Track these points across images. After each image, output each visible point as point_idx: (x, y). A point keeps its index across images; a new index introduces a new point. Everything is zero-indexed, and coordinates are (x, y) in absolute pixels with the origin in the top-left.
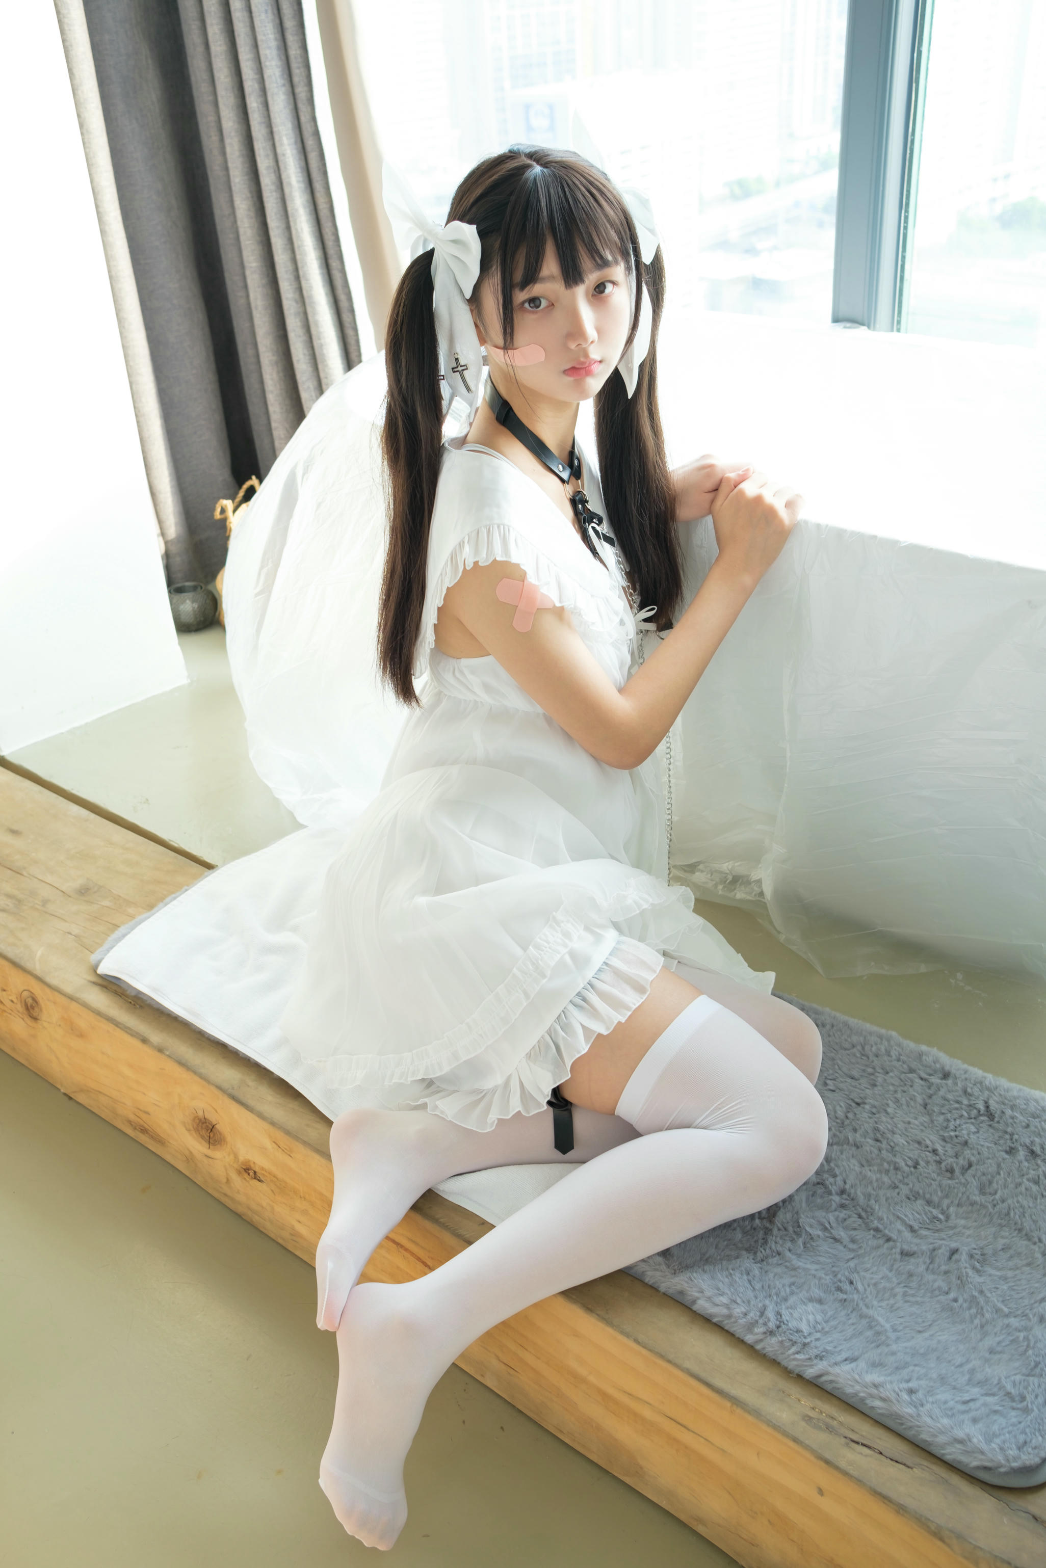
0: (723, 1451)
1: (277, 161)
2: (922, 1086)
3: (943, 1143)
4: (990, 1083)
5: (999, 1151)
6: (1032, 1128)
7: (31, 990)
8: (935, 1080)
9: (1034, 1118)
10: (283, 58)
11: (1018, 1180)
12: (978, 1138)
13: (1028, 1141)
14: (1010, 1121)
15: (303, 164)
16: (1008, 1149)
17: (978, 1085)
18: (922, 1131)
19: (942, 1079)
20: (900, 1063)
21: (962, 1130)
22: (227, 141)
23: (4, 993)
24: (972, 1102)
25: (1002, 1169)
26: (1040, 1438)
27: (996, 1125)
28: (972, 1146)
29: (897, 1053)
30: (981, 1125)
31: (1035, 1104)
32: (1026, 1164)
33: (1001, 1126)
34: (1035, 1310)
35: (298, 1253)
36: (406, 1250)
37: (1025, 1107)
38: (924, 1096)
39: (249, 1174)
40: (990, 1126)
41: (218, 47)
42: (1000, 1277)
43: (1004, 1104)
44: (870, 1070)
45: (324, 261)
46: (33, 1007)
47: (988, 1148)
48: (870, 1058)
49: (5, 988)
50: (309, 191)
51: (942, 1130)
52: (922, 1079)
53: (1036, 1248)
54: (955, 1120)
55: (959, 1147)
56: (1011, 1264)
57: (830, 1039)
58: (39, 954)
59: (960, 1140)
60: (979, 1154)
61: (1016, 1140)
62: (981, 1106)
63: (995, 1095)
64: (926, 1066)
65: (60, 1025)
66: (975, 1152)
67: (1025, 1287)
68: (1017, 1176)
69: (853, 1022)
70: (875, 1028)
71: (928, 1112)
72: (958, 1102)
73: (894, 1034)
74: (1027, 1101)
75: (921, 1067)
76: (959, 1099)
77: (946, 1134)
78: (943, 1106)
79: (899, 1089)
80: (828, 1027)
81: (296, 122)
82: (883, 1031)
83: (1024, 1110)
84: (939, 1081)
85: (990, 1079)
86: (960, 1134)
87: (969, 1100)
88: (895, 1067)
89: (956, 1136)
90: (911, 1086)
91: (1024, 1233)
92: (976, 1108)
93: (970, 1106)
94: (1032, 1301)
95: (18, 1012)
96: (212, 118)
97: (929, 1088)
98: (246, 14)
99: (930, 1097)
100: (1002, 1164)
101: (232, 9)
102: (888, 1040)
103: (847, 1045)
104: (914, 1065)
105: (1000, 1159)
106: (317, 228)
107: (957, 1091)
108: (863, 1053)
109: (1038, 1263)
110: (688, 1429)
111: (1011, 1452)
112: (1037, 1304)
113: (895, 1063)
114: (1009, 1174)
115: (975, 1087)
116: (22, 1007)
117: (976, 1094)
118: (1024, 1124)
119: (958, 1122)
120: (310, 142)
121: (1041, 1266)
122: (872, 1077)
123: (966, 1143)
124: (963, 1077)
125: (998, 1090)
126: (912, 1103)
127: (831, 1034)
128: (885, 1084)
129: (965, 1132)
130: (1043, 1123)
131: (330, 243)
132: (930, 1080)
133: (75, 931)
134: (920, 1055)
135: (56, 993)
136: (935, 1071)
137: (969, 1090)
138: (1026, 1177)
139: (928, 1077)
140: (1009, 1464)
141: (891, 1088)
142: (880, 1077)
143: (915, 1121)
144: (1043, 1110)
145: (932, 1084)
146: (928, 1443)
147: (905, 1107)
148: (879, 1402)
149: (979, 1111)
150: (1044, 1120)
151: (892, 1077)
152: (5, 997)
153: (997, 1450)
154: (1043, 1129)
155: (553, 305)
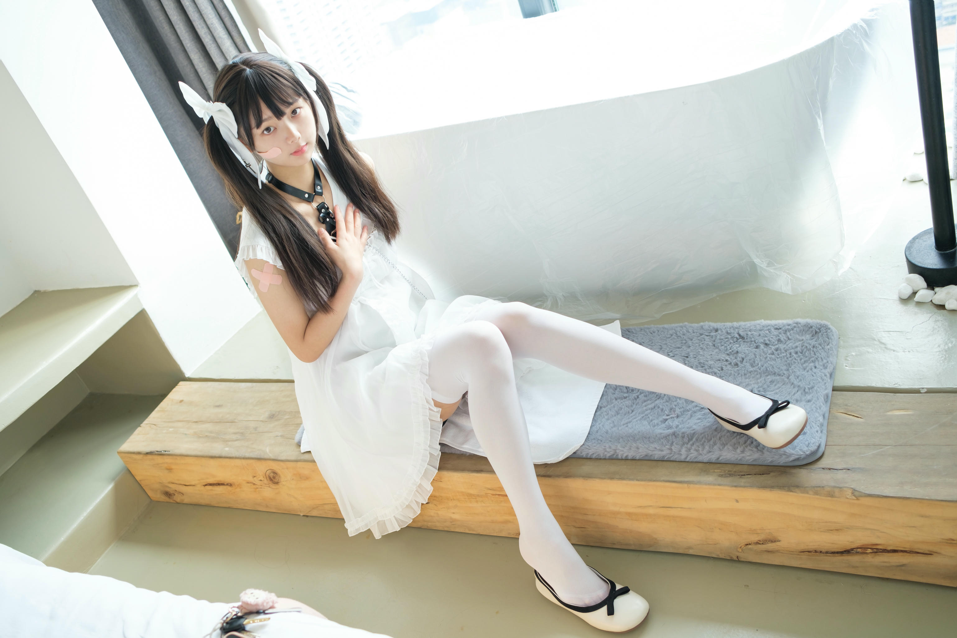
0: (690, 508)
2: (709, 338)
3: (728, 356)
4: (736, 325)
5: (752, 349)
6: (762, 335)
7: (272, 468)
8: (713, 334)
9: (760, 331)
11: (765, 356)
12: (741, 348)
13: (762, 341)
14: (752, 336)
16: (755, 347)
17: (732, 328)
18: (718, 355)
19: (715, 332)
20: (695, 333)
21: (733, 348)
23: (255, 478)
24: (732, 336)
25: (756, 355)
26: (814, 440)
27: (746, 340)
28: (740, 352)
29: (692, 330)
30: (740, 343)
31: (759, 326)
32: (765, 349)
33: (749, 340)
34: (793, 399)
37: (755, 328)
38: (712, 342)
40: (744, 342)
42: (774, 394)
43: (746, 331)
44: (684, 342)
46: (274, 477)
47: (747, 350)
48: (682, 336)
49: (255, 475)
50: (229, 37)
51: (725, 351)
52: (707, 336)
53: (784, 377)
54: (729, 345)
55: (735, 355)
56: (776, 387)
57: (660, 336)
58: (268, 450)
59: (735, 351)
60: (745, 353)
61: (757, 342)
62: (737, 336)
63: (740, 329)
64: (706, 330)
66: (743, 353)
67: (785, 393)
68: (764, 355)
69: (666, 326)
70: (677, 325)
71: (716, 347)
72: (726, 338)
73: (686, 323)
74: (755, 326)
75: (704, 331)
76: (727, 337)
77: (728, 352)
78: (721, 342)
79: (701, 344)
80: (656, 332)
82: (681, 324)
83: (755, 330)
84: (715, 333)
85: (735, 324)
86: (733, 350)
87: (731, 335)
88: (694, 336)
89: (732, 351)
90: (705, 340)
91: (777, 374)
92: (735, 337)
93: (732, 337)
94: (790, 396)
97: (712, 338)
99: (714, 341)
100: (756, 353)
102: (686, 327)
103: (669, 336)
104: (701, 332)
105: (754, 352)
107: (724, 334)
108: (677, 336)
109: (787, 382)
110: (672, 508)
111: (805, 449)
112: (793, 396)
113: (693, 334)
114: (760, 356)
115: (731, 329)
116: (267, 480)
117: (732, 332)
118: (758, 335)
119: (730, 346)
121: (789, 383)
122: (687, 344)
123: (737, 352)
124: (724, 328)
125: (741, 327)
126: (708, 347)
127: (659, 334)
128: (693, 344)
129: (735, 348)
130: (765, 331)
132: (711, 335)
133: (280, 434)
134: (701, 327)
135: (287, 463)
136: (711, 331)
137: (729, 332)
138: (768, 354)
139: (709, 334)
140: (805, 454)
141: (697, 344)
142: (690, 343)
143: (714, 353)
144: (763, 327)
145: (713, 336)
146: (772, 462)
147: (706, 350)
148: (748, 458)
149: (737, 338)
150: (766, 330)
151: (695, 340)
152: (256, 480)
153: (799, 451)
154: (767, 334)
155: (276, 128)
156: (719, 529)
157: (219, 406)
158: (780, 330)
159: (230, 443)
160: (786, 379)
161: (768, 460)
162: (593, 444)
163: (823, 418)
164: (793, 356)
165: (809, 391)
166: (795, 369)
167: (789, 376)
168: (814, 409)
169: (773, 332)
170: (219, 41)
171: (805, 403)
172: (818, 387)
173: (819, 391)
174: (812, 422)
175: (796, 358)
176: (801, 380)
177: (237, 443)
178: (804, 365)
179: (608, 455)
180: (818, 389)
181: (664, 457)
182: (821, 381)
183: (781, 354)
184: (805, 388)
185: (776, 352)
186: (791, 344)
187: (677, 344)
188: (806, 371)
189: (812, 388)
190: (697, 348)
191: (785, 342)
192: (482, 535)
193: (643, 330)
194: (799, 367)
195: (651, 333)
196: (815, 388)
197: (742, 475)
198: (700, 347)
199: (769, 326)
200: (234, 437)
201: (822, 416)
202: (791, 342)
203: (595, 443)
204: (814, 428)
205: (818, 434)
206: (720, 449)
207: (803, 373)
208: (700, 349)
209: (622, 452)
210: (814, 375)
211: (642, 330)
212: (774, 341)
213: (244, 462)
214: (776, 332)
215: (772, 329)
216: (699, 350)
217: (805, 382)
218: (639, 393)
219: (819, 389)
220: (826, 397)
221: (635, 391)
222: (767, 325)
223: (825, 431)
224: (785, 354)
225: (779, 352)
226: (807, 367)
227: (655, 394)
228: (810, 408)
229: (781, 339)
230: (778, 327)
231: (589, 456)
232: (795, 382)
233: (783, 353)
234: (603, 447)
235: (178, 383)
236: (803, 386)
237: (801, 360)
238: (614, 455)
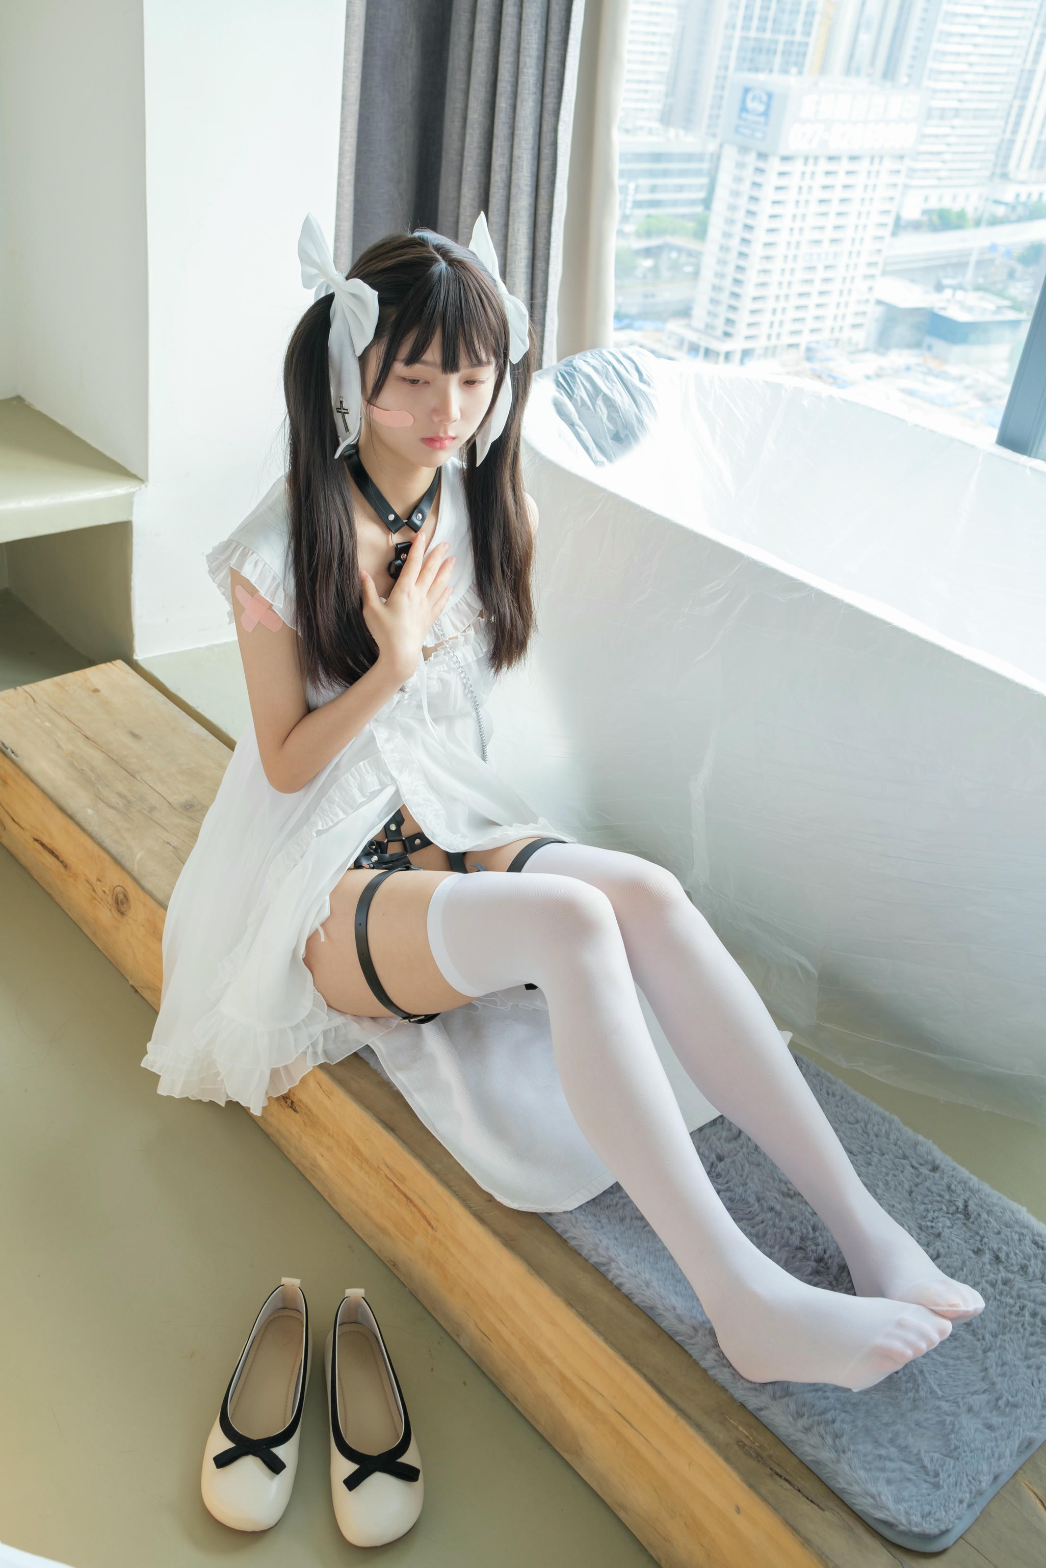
0: (659, 1453)
1: (511, 161)
2: (912, 1174)
3: (918, 1231)
4: (974, 1185)
5: (967, 1249)
6: (1003, 1236)
7: (126, 888)
8: (924, 1170)
9: (1007, 1227)
10: (541, 68)
11: (978, 1280)
12: (951, 1232)
13: (995, 1247)
14: (984, 1224)
15: (535, 169)
16: (976, 1249)
17: (962, 1184)
19: (930, 1171)
20: (896, 1148)
21: (938, 1222)
22: (469, 131)
23: (99, 882)
24: (953, 1199)
25: (965, 1266)
26: (944, 1513)
27: (970, 1225)
28: (943, 1239)
29: (895, 1138)
30: (956, 1221)
31: (1010, 1215)
32: (988, 1267)
33: (974, 1227)
34: (965, 1400)
35: (314, 1182)
36: (415, 1206)
37: (1001, 1214)
38: (911, 1183)
39: (286, 1102)
40: (965, 1224)
41: (483, 43)
42: (942, 1363)
43: (982, 1207)
44: (868, 1148)
45: (531, 261)
46: (122, 903)
47: (958, 1244)
48: (871, 1136)
49: (101, 879)
50: (533, 195)
51: (921, 1218)
52: (913, 1167)
53: (978, 1344)
54: (934, 1211)
55: (931, 1238)
56: (954, 1353)
57: (838, 1110)
58: (138, 857)
59: (935, 1231)
60: (948, 1247)
61: (985, 1243)
62: (960, 1204)
63: (975, 1197)
64: (919, 1156)
65: (143, 926)
66: (945, 1245)
67: (962, 1377)
68: (978, 1276)
69: (860, 1098)
70: (880, 1109)
71: (912, 1199)
72: (940, 1195)
73: (896, 1118)
74: (1004, 1210)
75: (914, 1155)
76: (943, 1193)
77: (923, 1223)
78: (926, 1196)
79: (891, 1172)
80: (837, 1098)
81: (538, 130)
82: (887, 1113)
83: (1000, 1217)
84: (927, 1172)
85: (974, 1181)
86: (936, 1226)
87: (951, 1196)
88: (891, 1151)
89: (932, 1227)
90: (902, 1172)
91: (971, 1328)
92: (955, 1205)
93: (951, 1201)
94: (965, 1392)
95: (108, 903)
96: (459, 105)
97: (918, 1177)
98: (516, 20)
99: (917, 1186)
100: (967, 1262)
101: (504, 12)
102: (890, 1124)
103: (851, 1120)
104: (909, 1152)
105: (966, 1257)
106: (532, 230)
107: (942, 1185)
109: (979, 1359)
110: (632, 1426)
111: (914, 1518)
112: (969, 1395)
113: (892, 1147)
114: (971, 1272)
115: (959, 1185)
116: (112, 899)
117: (958, 1191)
118: (996, 1230)
119: (936, 1214)
120: (546, 151)
121: (981, 1363)
122: (869, 1156)
124: (951, 1173)
125: (980, 1193)
126: (900, 1188)
127: (839, 1105)
128: (879, 1165)
129: (940, 1225)
130: (1013, 1234)
131: (540, 245)
132: (920, 1170)
133: (175, 843)
134: (916, 1144)
135: (148, 897)
136: (926, 1162)
137: (953, 1187)
138: (985, 1278)
139: (918, 1166)
140: (909, 1526)
141: (884, 1170)
142: (875, 1158)
143: (900, 1207)
144: (1017, 1222)
145: (921, 1173)
146: (843, 1490)
147: (892, 1191)
148: (807, 1448)
149: (958, 1209)
150: (1016, 1232)
151: (886, 1160)
152: (99, 887)
153: (902, 1512)
154: (1013, 1240)
155: (429, 384)
156: (685, 1523)
157: (135, 736)
158: (1041, 1251)
159: (101, 805)
160: (980, 1352)
161: (839, 1482)
162: (586, 1222)
163: (990, 1483)
164: (1024, 1316)
165: (1005, 1408)
166: (1009, 1346)
167: (989, 1349)
168: (988, 1451)
169: (1025, 1245)
170: (514, 190)
171: (980, 1426)
172: (1025, 1414)
173: (1022, 1423)
174: (965, 1474)
175: (1026, 1325)
176: (1003, 1375)
177: (110, 814)
178: (1031, 1350)
179: (594, 1259)
180: (1023, 1419)
181: (677, 1333)
182: (1040, 1406)
183: (1007, 1296)
184: (1002, 1397)
185: (1001, 1286)
186: (1037, 1291)
187: (853, 1143)
188: (1025, 1363)
189: (1016, 1406)
190: (878, 1177)
191: (1030, 1278)
192: (341, 1218)
193: (819, 1078)
194: (1019, 1347)
195: (828, 1094)
196: (1019, 1411)
197: (777, 1474)
198: (887, 1178)
199: (1027, 1228)
200: (115, 800)
201: (992, 1478)
202: (1041, 1288)
203: (590, 1222)
204: (960, 1491)
205: (959, 1506)
206: (774, 1393)
207: (1017, 1363)
208: (884, 1181)
209: (619, 1272)
210: (1036, 1383)
211: (818, 1075)
212: (1014, 1262)
213: (96, 849)
214: (1031, 1249)
215: (1027, 1238)
216: (880, 1184)
217: (1011, 1384)
218: (726, 1186)
219: (1025, 1420)
220: (1025, 1444)
221: (720, 1179)
222: (1026, 1224)
223: (977, 1509)
224: (1011, 1301)
225: (1005, 1290)
226: (1033, 1356)
227: (749, 1207)
228: (982, 1443)
229: (1030, 1268)
230: (1040, 1243)
231: (565, 1236)
232: (991, 1371)
233: (1012, 1297)
234: (597, 1241)
235: (115, 659)
236: (1000, 1389)
237: (1032, 1334)
238: (604, 1265)
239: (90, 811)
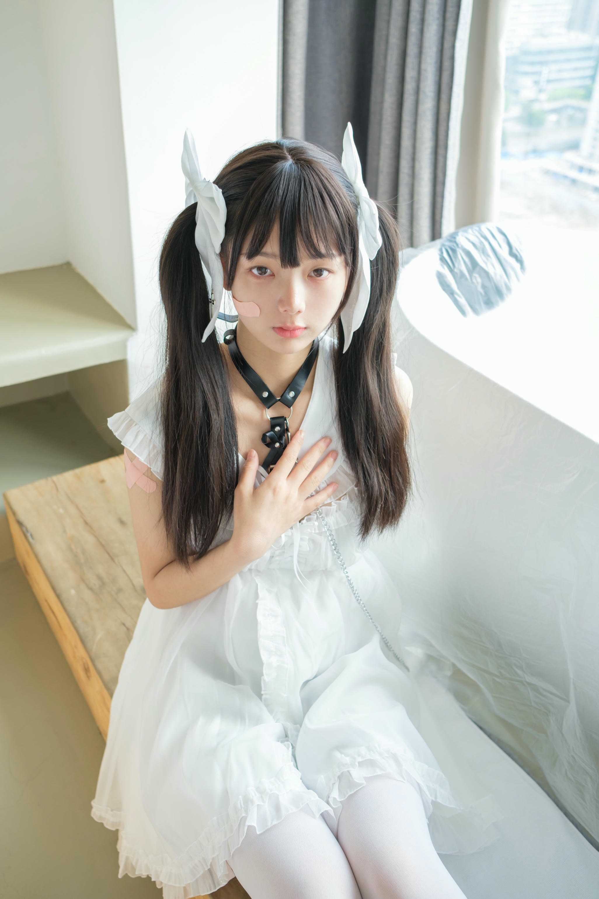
15: (437, 79)
22: (390, 52)
23: (76, 649)
50: (436, 99)
65: (98, 694)
81: (440, 48)
95: (81, 666)
96: (384, 33)
106: (435, 126)
116: (83, 664)
133: (129, 623)
152: (76, 653)
155: (274, 275)
157: (122, 522)
159: (82, 586)
200: (93, 581)
239: (73, 592)
